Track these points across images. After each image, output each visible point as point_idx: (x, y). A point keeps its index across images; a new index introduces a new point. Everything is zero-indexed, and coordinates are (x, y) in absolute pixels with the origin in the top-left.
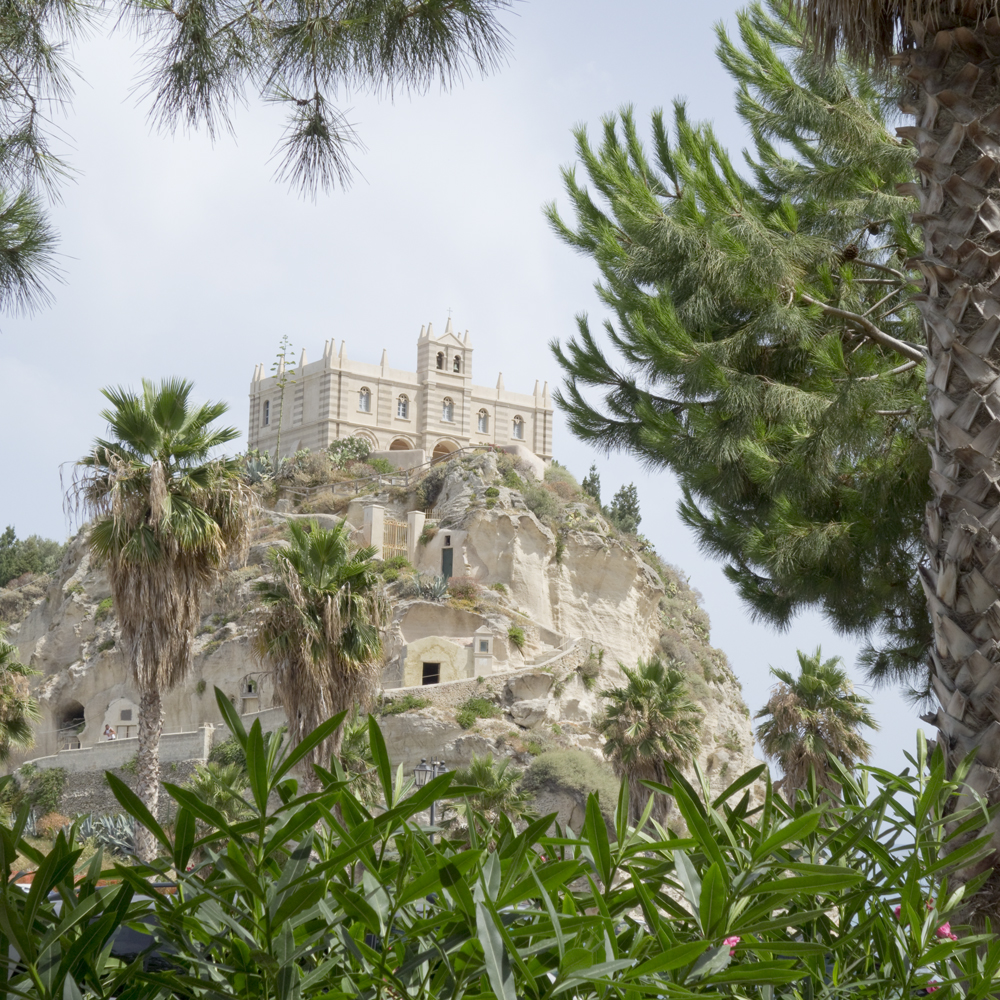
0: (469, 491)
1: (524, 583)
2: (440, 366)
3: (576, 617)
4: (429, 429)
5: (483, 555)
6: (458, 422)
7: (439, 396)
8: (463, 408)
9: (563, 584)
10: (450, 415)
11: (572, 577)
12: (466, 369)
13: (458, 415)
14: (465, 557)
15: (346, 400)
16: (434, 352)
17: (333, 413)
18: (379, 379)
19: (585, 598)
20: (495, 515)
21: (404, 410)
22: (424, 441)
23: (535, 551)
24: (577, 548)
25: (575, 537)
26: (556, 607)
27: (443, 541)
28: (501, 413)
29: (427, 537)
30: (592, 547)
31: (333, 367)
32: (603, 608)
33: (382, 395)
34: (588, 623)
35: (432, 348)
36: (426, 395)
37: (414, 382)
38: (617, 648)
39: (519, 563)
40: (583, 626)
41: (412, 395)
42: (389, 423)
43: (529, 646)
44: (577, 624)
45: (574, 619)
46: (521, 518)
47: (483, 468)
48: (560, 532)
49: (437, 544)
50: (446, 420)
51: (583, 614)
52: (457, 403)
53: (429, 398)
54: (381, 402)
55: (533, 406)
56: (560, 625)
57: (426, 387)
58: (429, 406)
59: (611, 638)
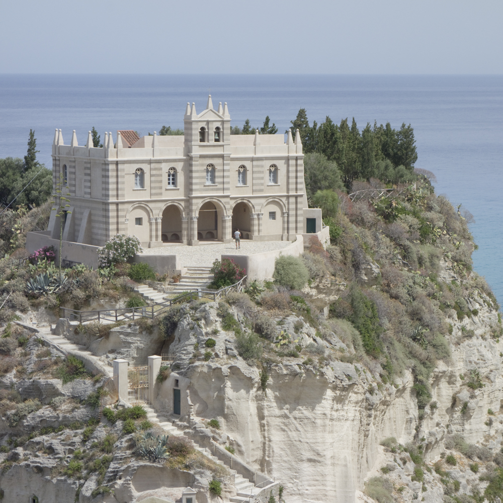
0: (193, 340)
1: (234, 414)
2: (202, 140)
3: (281, 424)
4: (194, 194)
5: (203, 395)
6: (220, 183)
7: (202, 165)
8: (224, 171)
9: (269, 404)
10: (213, 179)
11: (276, 397)
12: (225, 137)
13: (220, 177)
14: (189, 398)
15: (123, 183)
16: (197, 129)
17: (113, 196)
18: (150, 160)
19: (287, 409)
20: (210, 367)
21: (173, 179)
22: (191, 204)
23: (243, 388)
24: (278, 376)
25: (277, 368)
26: (263, 422)
27: (174, 383)
28: (258, 166)
29: (162, 377)
30: (290, 375)
31: (110, 159)
32: (302, 413)
33: (154, 172)
34: (290, 427)
35: (194, 126)
36: (191, 165)
37: (181, 156)
38: (314, 441)
39: (230, 400)
40: (286, 429)
41: (179, 167)
42: (161, 194)
43: (226, 491)
44: (282, 428)
45: (279, 426)
46: (230, 368)
47: (205, 319)
48: (265, 365)
49: (169, 384)
50: (209, 183)
51: (286, 421)
52: (218, 168)
53: (194, 168)
54: (153, 179)
55: (286, 155)
56: (266, 435)
57: (191, 158)
58: (194, 175)
59: (309, 435)
